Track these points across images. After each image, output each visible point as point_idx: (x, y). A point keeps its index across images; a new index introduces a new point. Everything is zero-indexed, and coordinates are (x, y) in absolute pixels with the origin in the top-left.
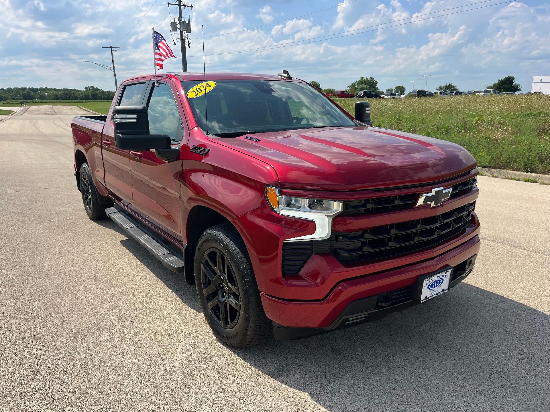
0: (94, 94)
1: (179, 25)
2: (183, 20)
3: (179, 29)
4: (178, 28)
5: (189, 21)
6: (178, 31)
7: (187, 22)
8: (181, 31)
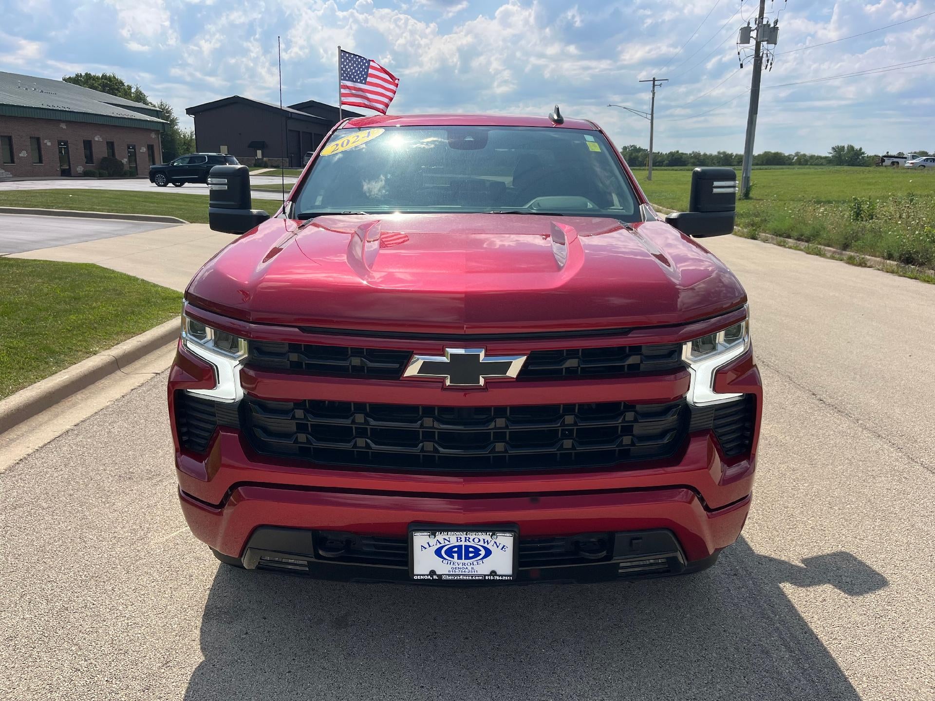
0: (632, 157)
1: (756, 31)
2: (765, 22)
3: (755, 39)
4: (752, 37)
5: (776, 22)
6: (753, 42)
7: (772, 25)
8: (757, 42)
